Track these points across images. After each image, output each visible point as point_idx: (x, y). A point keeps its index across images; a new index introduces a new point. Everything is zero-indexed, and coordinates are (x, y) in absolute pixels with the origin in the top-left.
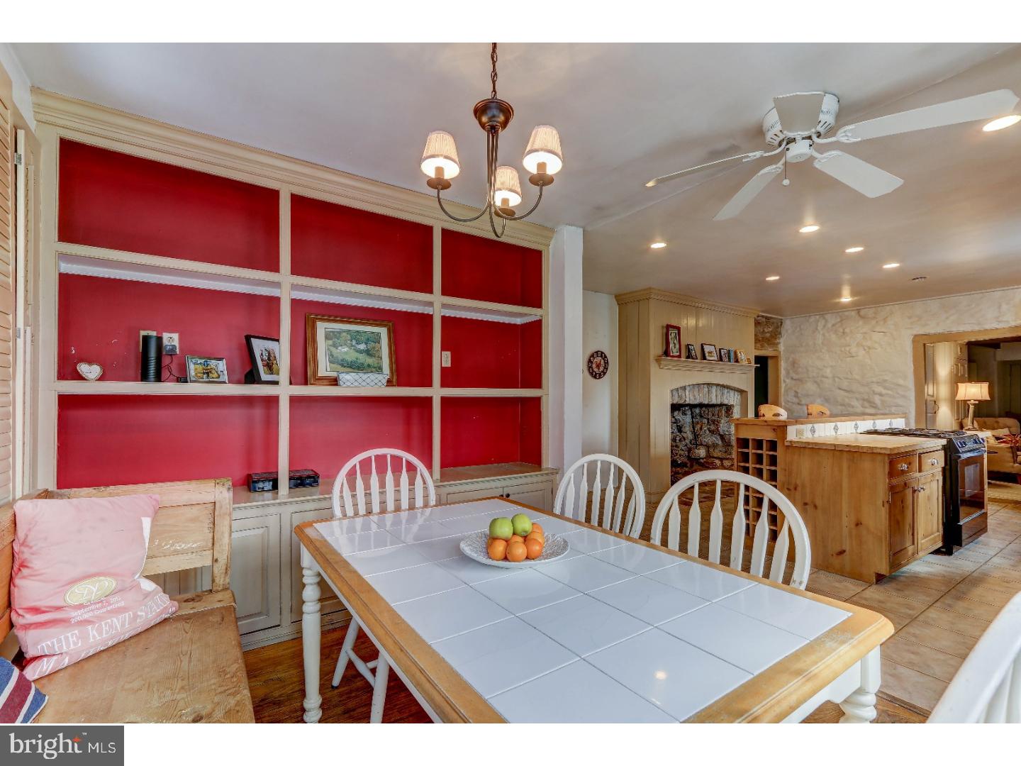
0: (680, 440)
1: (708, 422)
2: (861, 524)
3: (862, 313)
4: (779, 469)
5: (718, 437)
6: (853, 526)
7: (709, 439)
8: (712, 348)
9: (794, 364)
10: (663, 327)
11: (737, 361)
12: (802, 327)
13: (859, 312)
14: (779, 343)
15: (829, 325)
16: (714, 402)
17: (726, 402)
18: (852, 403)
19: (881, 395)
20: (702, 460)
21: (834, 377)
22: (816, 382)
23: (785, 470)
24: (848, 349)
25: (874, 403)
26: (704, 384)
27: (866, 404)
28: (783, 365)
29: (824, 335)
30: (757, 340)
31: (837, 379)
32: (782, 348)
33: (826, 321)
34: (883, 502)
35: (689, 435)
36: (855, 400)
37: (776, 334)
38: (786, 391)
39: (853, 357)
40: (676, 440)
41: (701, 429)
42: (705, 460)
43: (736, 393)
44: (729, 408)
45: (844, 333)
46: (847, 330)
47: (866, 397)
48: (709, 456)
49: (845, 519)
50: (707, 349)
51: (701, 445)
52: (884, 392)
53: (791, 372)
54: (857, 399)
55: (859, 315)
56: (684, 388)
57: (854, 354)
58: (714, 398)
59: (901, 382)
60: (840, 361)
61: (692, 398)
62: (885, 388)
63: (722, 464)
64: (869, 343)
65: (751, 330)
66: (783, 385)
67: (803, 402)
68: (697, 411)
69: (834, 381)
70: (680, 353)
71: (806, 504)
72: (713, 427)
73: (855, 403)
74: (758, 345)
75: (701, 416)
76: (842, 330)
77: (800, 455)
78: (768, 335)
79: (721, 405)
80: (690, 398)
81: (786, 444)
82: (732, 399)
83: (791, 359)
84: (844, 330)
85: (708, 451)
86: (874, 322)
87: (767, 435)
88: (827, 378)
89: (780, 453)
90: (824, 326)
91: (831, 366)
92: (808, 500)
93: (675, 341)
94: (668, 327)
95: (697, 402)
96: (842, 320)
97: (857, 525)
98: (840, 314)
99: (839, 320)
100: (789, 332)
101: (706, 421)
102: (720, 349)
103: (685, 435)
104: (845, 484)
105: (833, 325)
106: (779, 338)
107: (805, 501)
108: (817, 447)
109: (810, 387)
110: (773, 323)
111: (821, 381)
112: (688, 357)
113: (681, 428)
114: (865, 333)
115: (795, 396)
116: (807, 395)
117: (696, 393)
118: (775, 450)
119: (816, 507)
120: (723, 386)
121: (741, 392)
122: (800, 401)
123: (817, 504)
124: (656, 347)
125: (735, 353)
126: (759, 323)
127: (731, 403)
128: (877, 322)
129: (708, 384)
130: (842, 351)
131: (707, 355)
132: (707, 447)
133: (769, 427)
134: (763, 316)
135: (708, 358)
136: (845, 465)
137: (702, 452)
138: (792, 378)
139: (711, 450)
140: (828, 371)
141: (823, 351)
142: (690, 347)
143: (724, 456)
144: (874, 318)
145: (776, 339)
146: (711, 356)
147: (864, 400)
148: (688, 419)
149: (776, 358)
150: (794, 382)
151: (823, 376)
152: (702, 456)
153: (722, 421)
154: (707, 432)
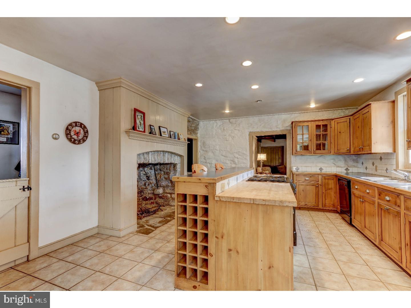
0: (149, 185)
1: (164, 173)
2: (273, 267)
3: (231, 120)
4: (210, 219)
5: (169, 181)
6: (266, 269)
7: (164, 183)
8: (165, 130)
9: (204, 143)
10: (132, 110)
11: (179, 139)
12: (207, 126)
13: (229, 121)
14: (198, 133)
15: (218, 126)
16: (167, 162)
17: (173, 162)
18: (227, 162)
19: (237, 158)
20: (160, 195)
21: (220, 150)
22: (213, 152)
23: (214, 221)
24: (225, 137)
25: (235, 162)
26: (161, 151)
27: (232, 163)
28: (199, 144)
29: (216, 130)
30: (188, 130)
31: (221, 151)
32: (199, 135)
33: (217, 124)
34: (290, 248)
35: (154, 181)
36: (228, 161)
37: (196, 128)
38: (201, 156)
39: (227, 141)
40: (146, 185)
41: (160, 177)
42: (162, 195)
43: (178, 157)
44: (175, 165)
45: (224, 129)
46: (225, 128)
47: (232, 159)
48: (164, 192)
49: (260, 263)
50: (162, 130)
51: (161, 186)
52: (239, 157)
53: (203, 147)
54: (229, 160)
55: (230, 122)
56: (148, 153)
57: (228, 140)
58: (166, 159)
59: (245, 152)
60: (222, 142)
61: (153, 160)
62: (239, 155)
63: (171, 196)
64: (233, 135)
65: (186, 124)
66: (199, 153)
67: (208, 162)
68: (158, 167)
69: (220, 151)
70: (145, 130)
71: (230, 250)
72: (166, 176)
73: (228, 162)
74: (189, 132)
75: (160, 170)
76: (223, 128)
77: (226, 207)
78: (193, 128)
79: (171, 164)
80: (152, 159)
81: (216, 199)
82: (176, 160)
83: (203, 141)
84: (224, 128)
85: (164, 190)
86: (235, 125)
87: (201, 191)
88: (217, 150)
89: (211, 206)
90: (216, 126)
91: (219, 145)
92: (232, 247)
93: (141, 121)
94: (136, 110)
95: (156, 162)
96: (223, 124)
97: (270, 268)
98: (223, 121)
99: (222, 124)
100: (202, 128)
101: (163, 172)
102: (170, 131)
103: (151, 182)
104: (261, 233)
105: (220, 126)
106: (198, 131)
107: (230, 248)
108: (240, 201)
109: (210, 154)
110: (195, 123)
111: (215, 151)
112: (150, 133)
113: (149, 177)
114: (232, 130)
115: (204, 159)
116: (209, 159)
117: (156, 157)
118: (207, 204)
119: (238, 252)
120: (172, 153)
121: (181, 156)
122: (206, 161)
123: (239, 251)
124: (126, 123)
125: (178, 134)
126: (189, 121)
127: (176, 162)
128: (236, 125)
129: (163, 151)
130: (223, 138)
131: (162, 133)
132: (164, 187)
133: (202, 185)
134: (191, 118)
135: (163, 135)
136: (260, 215)
137: (160, 191)
138: (203, 150)
139: (166, 189)
140: (218, 147)
141: (216, 137)
142: (151, 127)
143: (172, 192)
144: (235, 123)
145: (196, 131)
146: (165, 134)
147: (231, 160)
148: (153, 172)
149: (196, 140)
150: (204, 152)
151: (216, 150)
152: (160, 193)
153: (171, 173)
154: (164, 179)
